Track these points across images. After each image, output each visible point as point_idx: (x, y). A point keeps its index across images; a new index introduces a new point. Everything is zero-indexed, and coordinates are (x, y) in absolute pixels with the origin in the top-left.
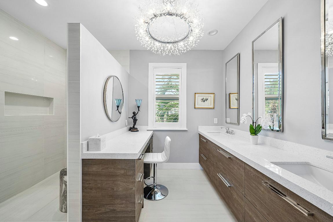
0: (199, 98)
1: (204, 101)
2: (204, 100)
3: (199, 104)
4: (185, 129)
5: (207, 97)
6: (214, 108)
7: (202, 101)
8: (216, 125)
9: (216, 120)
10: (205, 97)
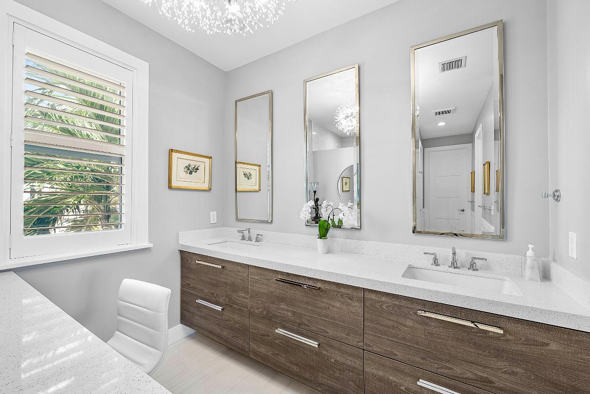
0: (180, 163)
1: (191, 173)
2: (191, 170)
3: (180, 178)
4: (145, 244)
5: (197, 164)
6: (210, 189)
7: (186, 172)
8: (214, 226)
9: (213, 217)
10: (194, 161)
